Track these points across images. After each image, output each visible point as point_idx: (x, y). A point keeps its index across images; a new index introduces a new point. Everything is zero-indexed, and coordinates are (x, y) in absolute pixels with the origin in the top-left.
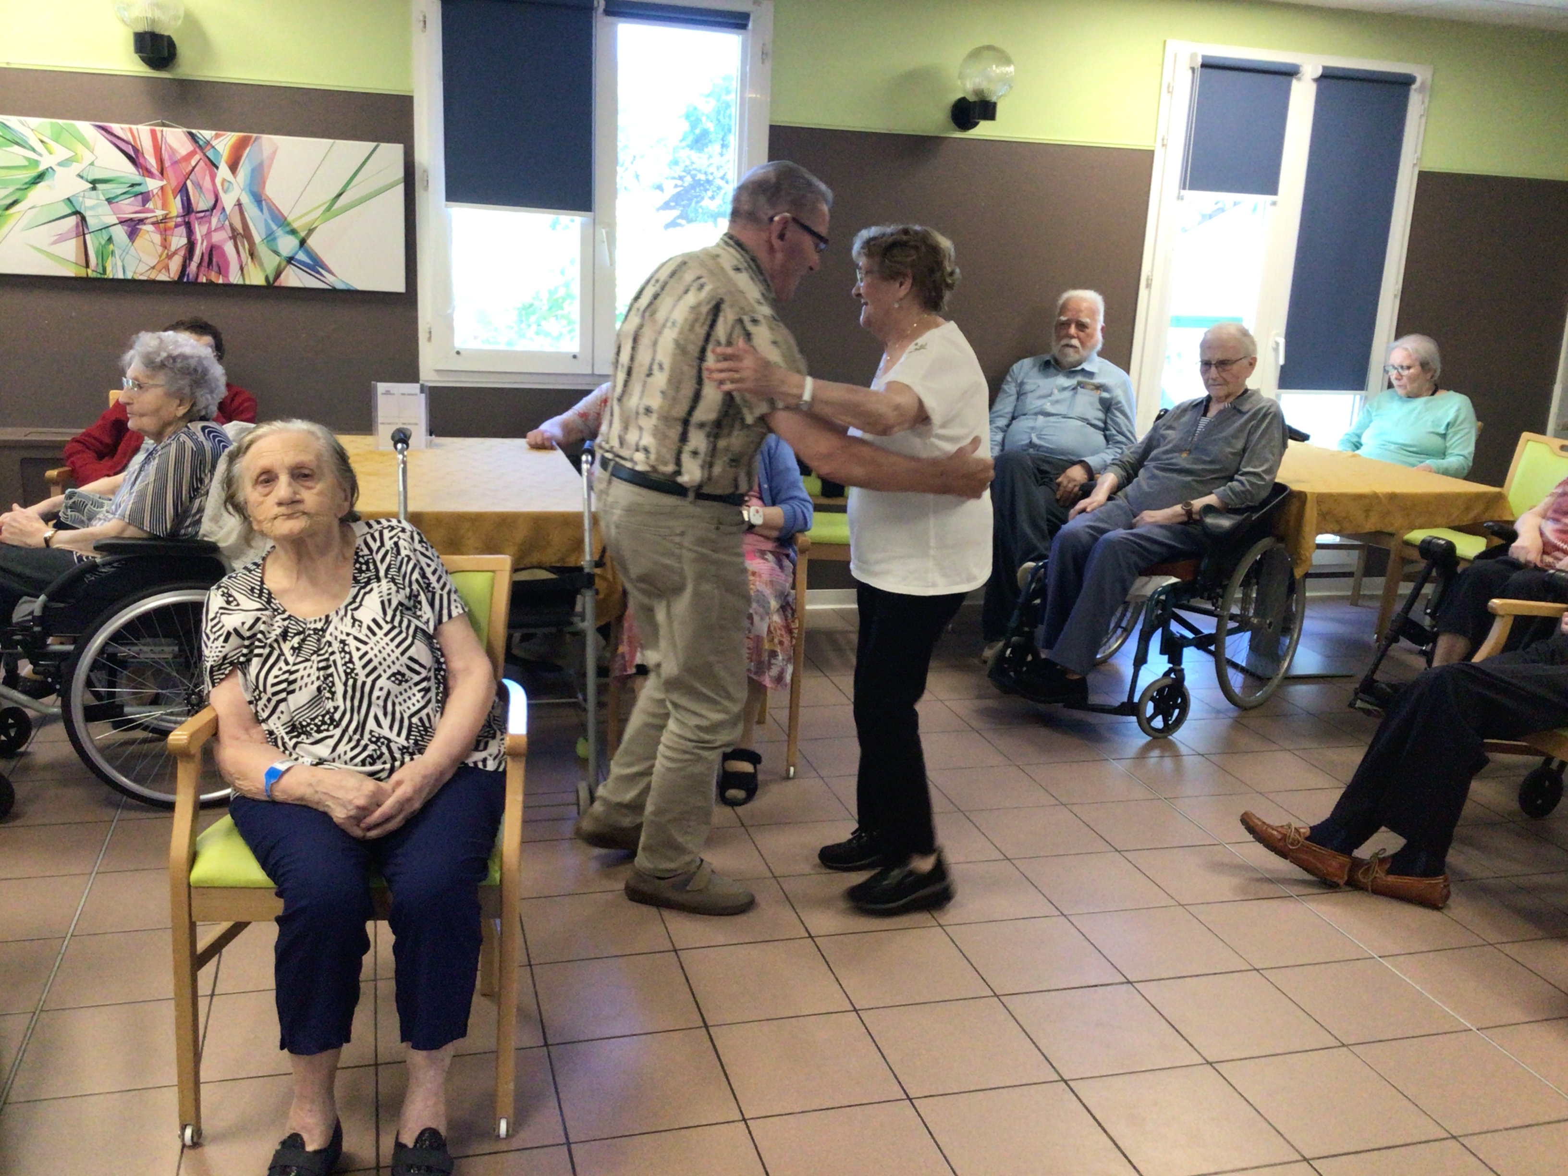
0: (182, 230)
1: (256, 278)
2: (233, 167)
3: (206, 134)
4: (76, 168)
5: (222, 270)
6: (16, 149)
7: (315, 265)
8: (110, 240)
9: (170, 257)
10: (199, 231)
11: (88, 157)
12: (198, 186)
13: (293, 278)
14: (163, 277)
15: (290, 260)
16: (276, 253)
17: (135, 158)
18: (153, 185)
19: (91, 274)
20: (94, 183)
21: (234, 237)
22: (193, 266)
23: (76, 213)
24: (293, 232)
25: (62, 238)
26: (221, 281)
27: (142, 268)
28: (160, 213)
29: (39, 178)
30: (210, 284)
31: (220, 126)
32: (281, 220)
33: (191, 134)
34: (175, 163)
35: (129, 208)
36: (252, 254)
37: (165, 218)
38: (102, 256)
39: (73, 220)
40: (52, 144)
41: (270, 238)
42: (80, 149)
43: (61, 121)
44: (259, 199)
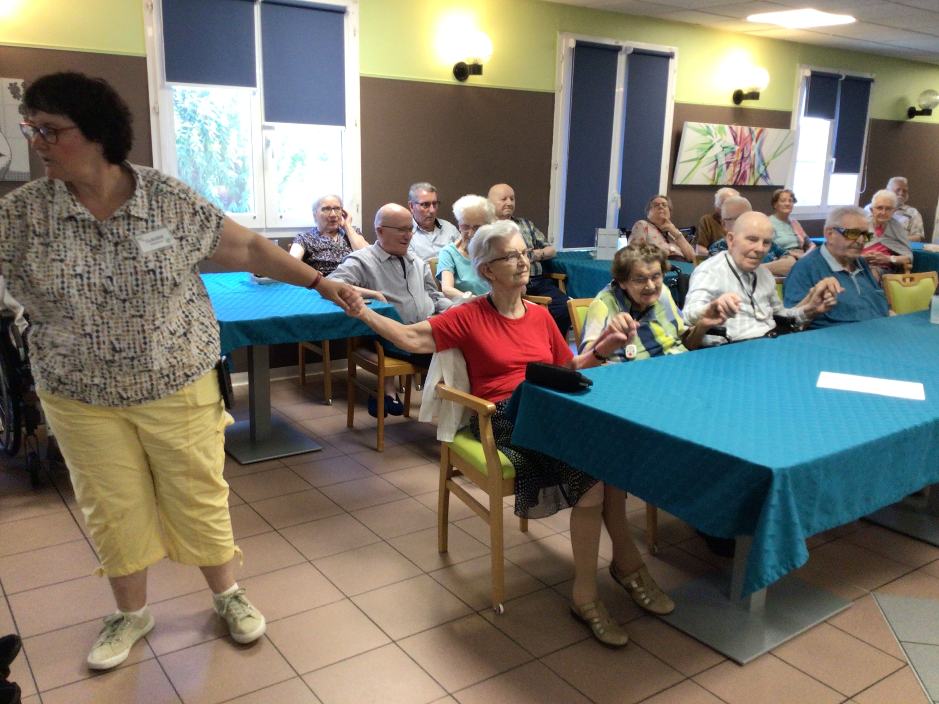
0: (739, 165)
1: (752, 183)
2: (757, 140)
3: (753, 128)
4: (721, 142)
5: (744, 181)
6: (709, 137)
7: (766, 176)
8: (722, 170)
9: (734, 176)
10: (743, 165)
11: (724, 138)
12: (747, 148)
13: (761, 183)
14: (730, 184)
15: (761, 175)
16: (758, 172)
17: (735, 139)
18: (737, 148)
19: (714, 183)
20: (724, 148)
21: (750, 167)
22: (739, 178)
23: (717, 160)
24: (764, 164)
25: (710, 171)
26: (743, 184)
27: (727, 180)
28: (736, 159)
29: (711, 147)
30: (741, 186)
31: (756, 126)
32: (762, 160)
33: (750, 130)
34: (744, 139)
35: (729, 158)
36: (753, 173)
37: (737, 161)
38: (719, 175)
39: (715, 163)
40: (718, 134)
41: (759, 167)
42: (724, 136)
43: (721, 125)
44: (760, 152)
